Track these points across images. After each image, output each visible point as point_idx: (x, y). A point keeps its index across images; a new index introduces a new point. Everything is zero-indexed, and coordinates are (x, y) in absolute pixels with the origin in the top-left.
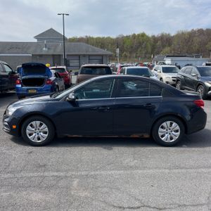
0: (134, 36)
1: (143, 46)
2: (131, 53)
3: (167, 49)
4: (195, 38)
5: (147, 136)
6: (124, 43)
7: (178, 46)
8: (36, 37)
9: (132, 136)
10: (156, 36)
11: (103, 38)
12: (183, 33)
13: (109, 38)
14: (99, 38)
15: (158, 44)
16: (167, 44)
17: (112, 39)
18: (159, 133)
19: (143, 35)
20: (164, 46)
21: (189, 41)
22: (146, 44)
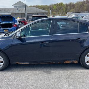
0: (58, 4)
1: (62, 9)
2: (56, 12)
3: (72, 10)
4: (85, 5)
5: (76, 62)
6: (53, 8)
7: (77, 8)
8: (13, 5)
9: (65, 62)
10: (67, 4)
11: (44, 6)
12: (79, 2)
13: (46, 5)
14: (42, 6)
15: (68, 7)
16: (72, 7)
17: (48, 6)
18: (85, 60)
19: (62, 4)
20: (71, 9)
21: (82, 6)
22: (63, 8)
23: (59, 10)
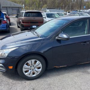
2: (29, 7)
3: (45, 5)
6: (26, 2)
7: (50, 4)
15: (41, 3)
16: (45, 3)
21: (54, 2)
22: (36, 3)
23: (32, 5)
